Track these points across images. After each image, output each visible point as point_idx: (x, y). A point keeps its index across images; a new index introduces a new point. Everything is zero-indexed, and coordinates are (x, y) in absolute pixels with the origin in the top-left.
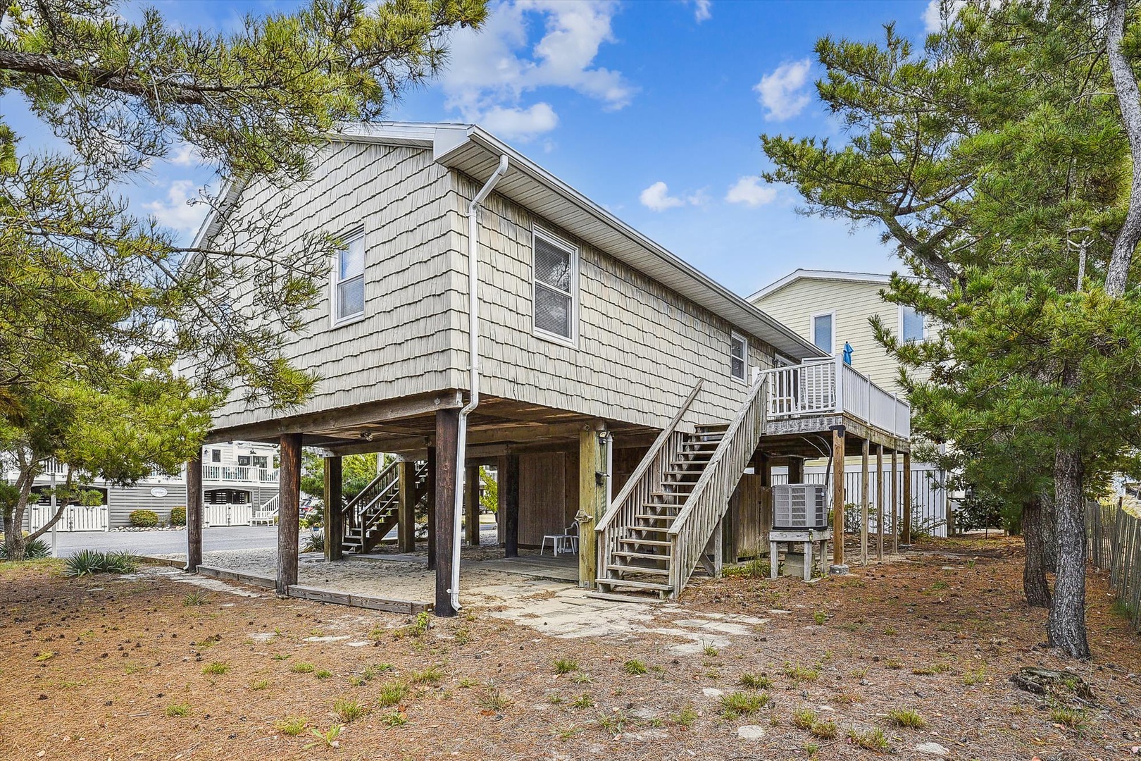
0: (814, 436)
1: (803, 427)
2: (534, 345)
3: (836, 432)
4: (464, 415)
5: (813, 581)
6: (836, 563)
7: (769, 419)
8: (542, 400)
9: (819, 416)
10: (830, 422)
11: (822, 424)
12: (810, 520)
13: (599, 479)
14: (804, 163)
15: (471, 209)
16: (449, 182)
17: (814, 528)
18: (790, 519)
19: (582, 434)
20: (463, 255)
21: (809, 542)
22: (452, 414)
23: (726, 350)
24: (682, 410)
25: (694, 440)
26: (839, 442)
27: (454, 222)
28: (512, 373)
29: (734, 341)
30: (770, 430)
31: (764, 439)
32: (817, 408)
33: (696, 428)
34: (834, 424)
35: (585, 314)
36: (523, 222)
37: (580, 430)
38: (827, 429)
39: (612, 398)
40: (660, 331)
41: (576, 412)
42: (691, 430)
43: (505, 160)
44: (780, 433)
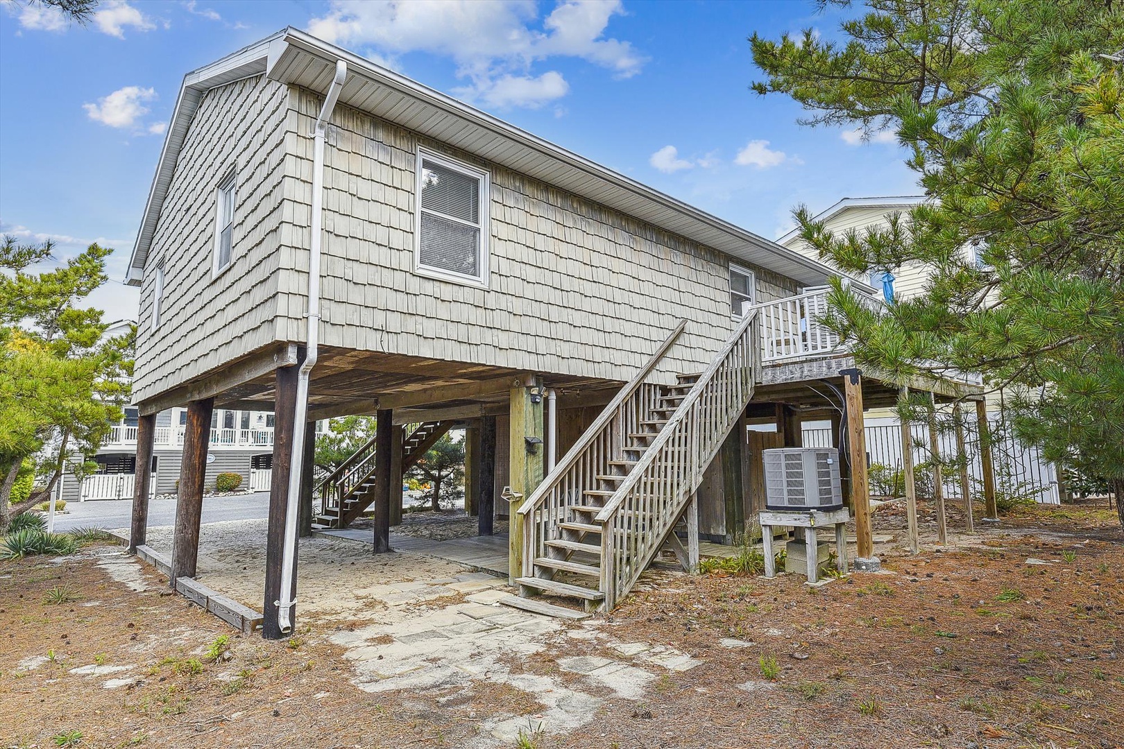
0: (822, 384)
1: (806, 373)
2: (414, 285)
3: (848, 377)
4: (305, 373)
5: (820, 583)
6: (861, 553)
7: (763, 364)
8: (426, 351)
9: (826, 358)
10: (839, 365)
11: (829, 368)
12: (811, 497)
13: (530, 447)
14: (787, 61)
15: (317, 130)
16: (291, 101)
17: (819, 509)
18: (786, 497)
19: (513, 391)
20: (304, 181)
21: (812, 528)
22: (289, 373)
23: (721, 283)
24: (654, 358)
25: (674, 393)
26: (853, 391)
27: (291, 145)
28: (379, 319)
29: (733, 274)
30: (766, 379)
31: (760, 389)
32: (823, 347)
33: (678, 378)
34: (844, 368)
35: (500, 248)
36: (404, 144)
37: (510, 386)
38: (836, 374)
39: (542, 346)
40: (617, 265)
41: (484, 365)
42: (671, 381)
43: (342, 66)
44: (778, 382)
